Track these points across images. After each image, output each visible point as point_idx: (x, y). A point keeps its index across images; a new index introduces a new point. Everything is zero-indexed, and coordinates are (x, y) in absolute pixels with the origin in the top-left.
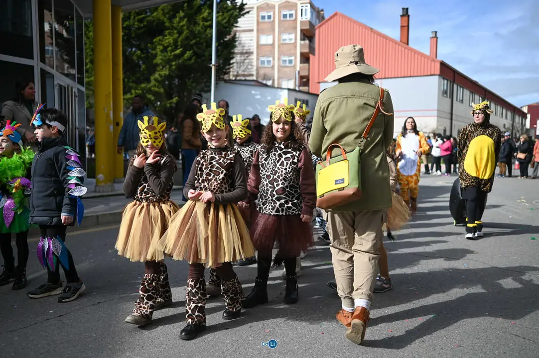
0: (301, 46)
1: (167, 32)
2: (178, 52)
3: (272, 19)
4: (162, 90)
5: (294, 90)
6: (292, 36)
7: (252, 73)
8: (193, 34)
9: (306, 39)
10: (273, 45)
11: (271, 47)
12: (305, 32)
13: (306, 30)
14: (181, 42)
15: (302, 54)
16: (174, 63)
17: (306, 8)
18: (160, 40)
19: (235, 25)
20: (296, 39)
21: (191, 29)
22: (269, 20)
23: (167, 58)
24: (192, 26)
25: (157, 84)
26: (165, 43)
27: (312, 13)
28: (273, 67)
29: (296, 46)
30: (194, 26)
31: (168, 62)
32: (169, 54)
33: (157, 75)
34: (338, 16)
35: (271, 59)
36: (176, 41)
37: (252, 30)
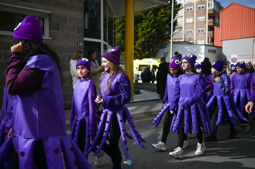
0: (208, 22)
1: (143, 21)
2: (149, 30)
3: (193, 10)
4: (141, 49)
5: (208, 45)
6: (204, 18)
7: (182, 38)
8: (156, 21)
9: (211, 18)
10: (193, 23)
11: (192, 24)
12: (211, 15)
13: (211, 14)
14: (150, 25)
15: (209, 27)
16: (147, 36)
17: (212, 2)
18: (141, 25)
19: (176, 15)
20: (205, 19)
21: (155, 19)
22: (191, 11)
23: (144, 33)
24: (155, 17)
25: (139, 46)
26: (143, 26)
27: (214, 5)
28: (193, 34)
29: (205, 23)
30: (157, 17)
31: (144, 35)
32: (145, 31)
33: (139, 42)
34: (233, 5)
35: (192, 30)
36: (148, 25)
37: (182, 17)
